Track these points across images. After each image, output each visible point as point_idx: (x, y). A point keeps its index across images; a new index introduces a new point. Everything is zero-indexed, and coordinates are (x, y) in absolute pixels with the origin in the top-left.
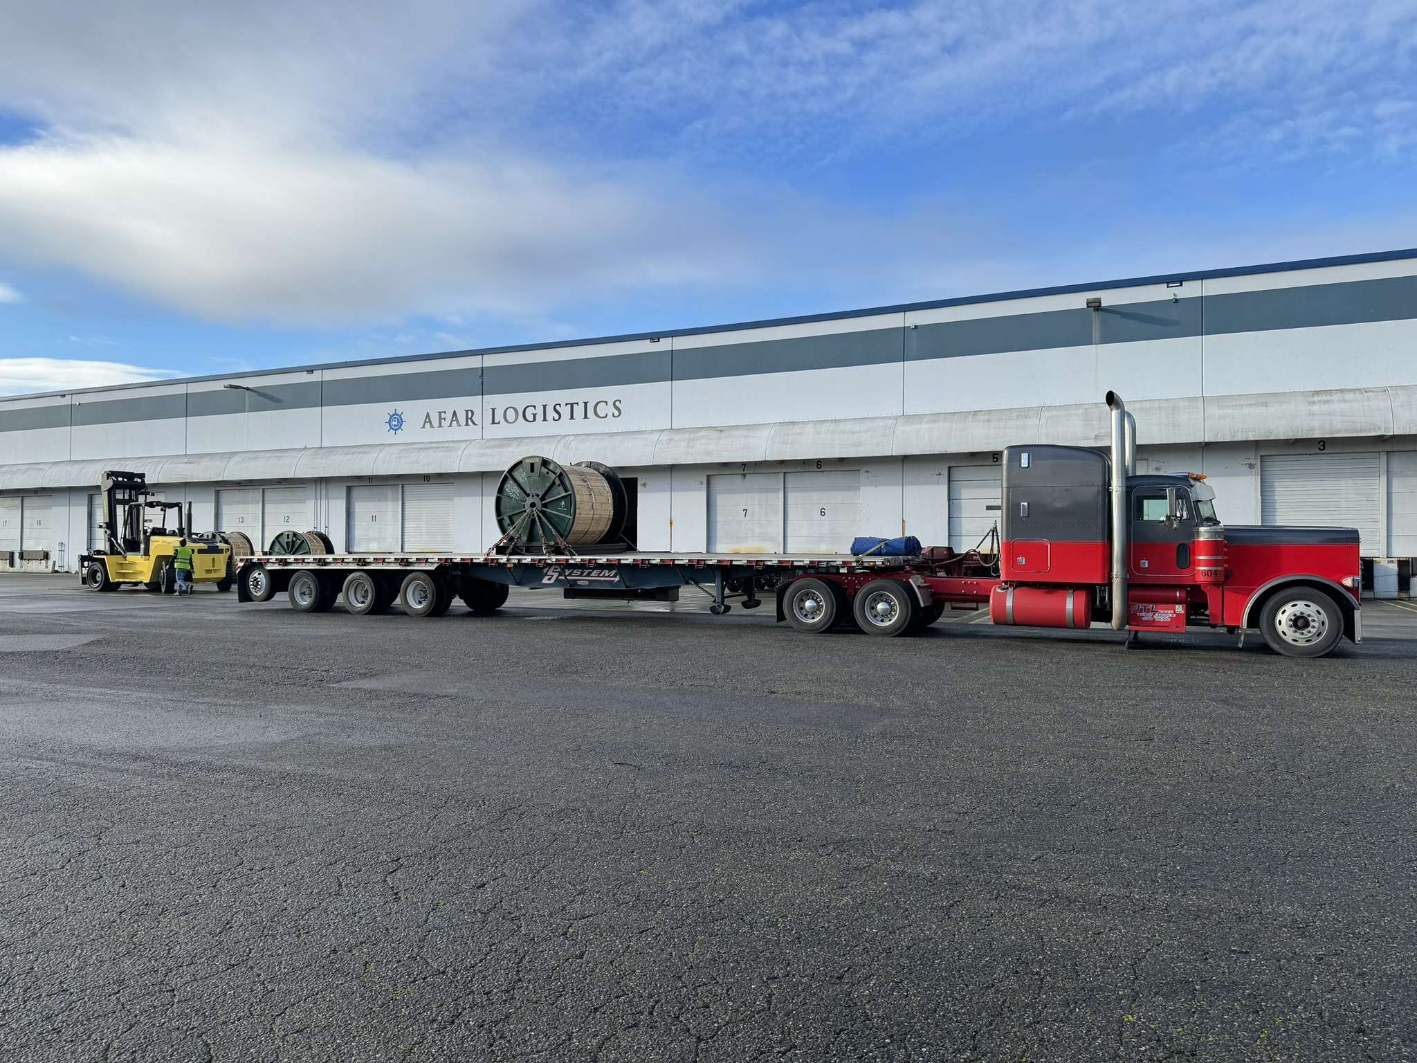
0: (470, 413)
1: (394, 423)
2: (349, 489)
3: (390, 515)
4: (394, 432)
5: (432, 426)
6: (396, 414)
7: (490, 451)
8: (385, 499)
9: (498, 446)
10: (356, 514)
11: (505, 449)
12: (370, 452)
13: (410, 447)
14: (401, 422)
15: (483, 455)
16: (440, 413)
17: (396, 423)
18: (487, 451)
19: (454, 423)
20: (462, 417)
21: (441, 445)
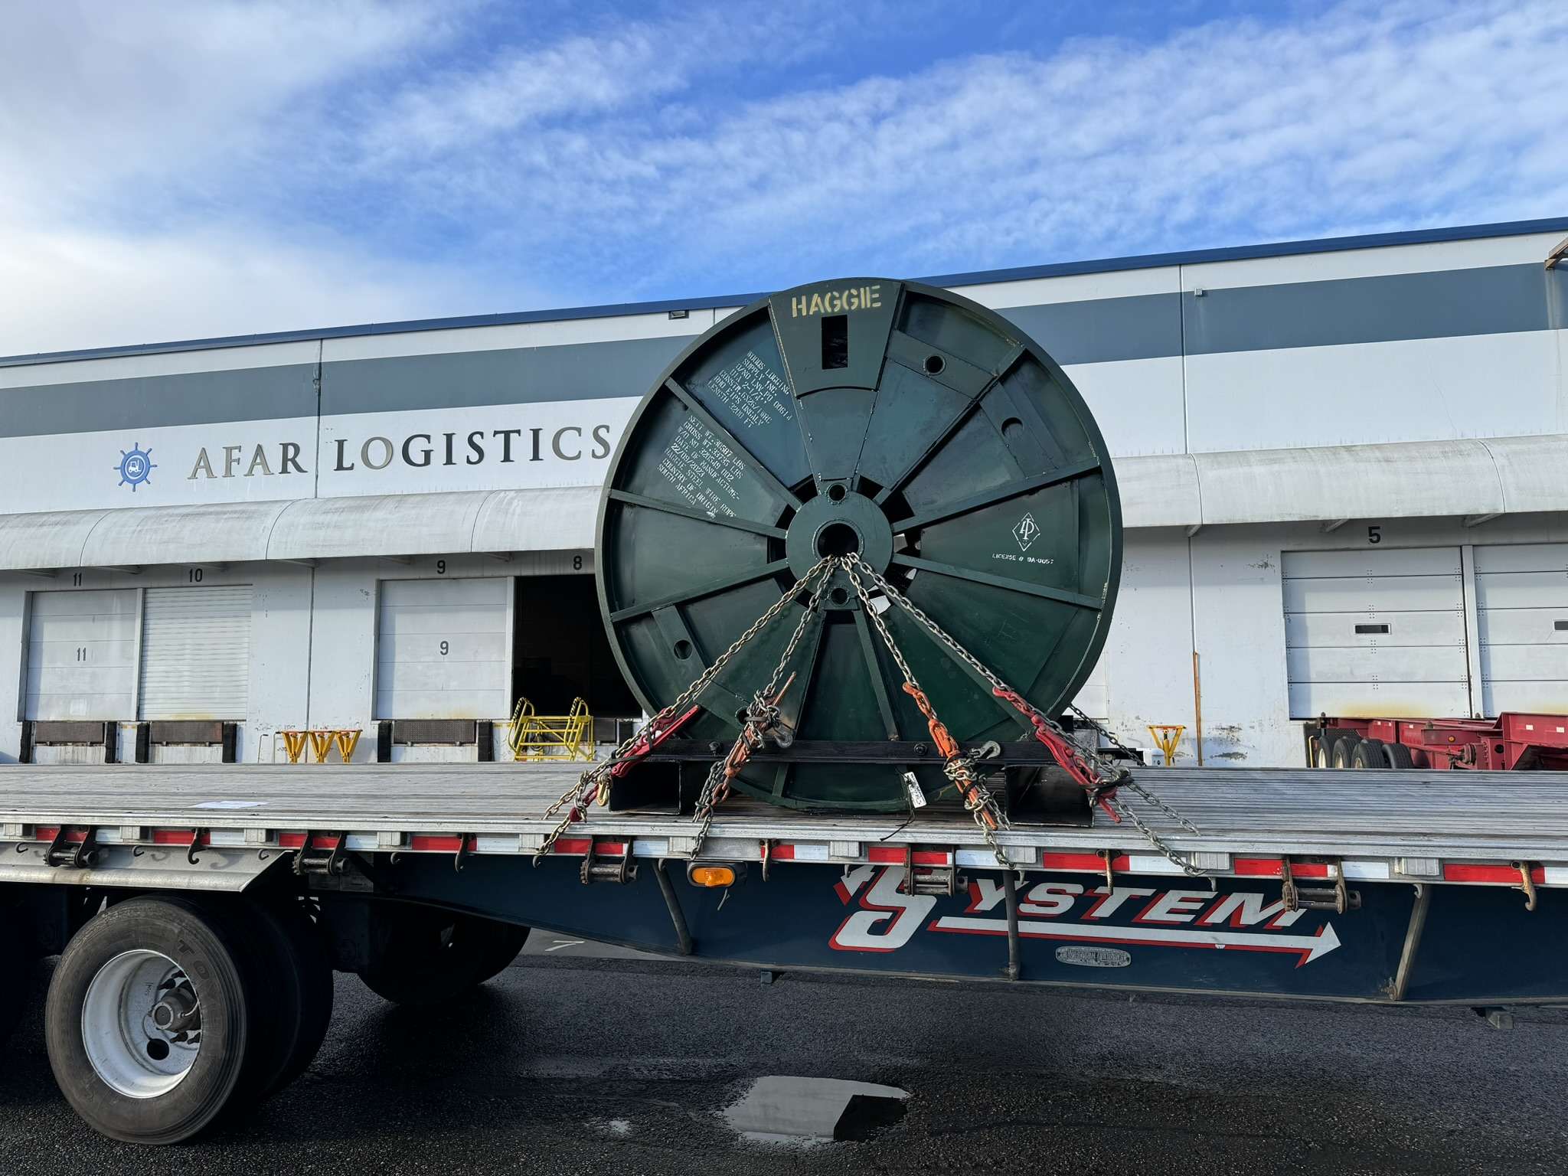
0: (291, 451)
1: (132, 469)
2: (32, 598)
3: (115, 648)
4: (131, 486)
5: (210, 474)
6: (136, 452)
7: (335, 518)
8: (106, 615)
9: (351, 509)
10: (45, 646)
11: (366, 515)
12: (78, 523)
13: (165, 512)
14: (146, 467)
15: (320, 526)
16: (229, 450)
17: (136, 469)
18: (328, 518)
19: (258, 469)
20: (275, 459)
21: (229, 509)
